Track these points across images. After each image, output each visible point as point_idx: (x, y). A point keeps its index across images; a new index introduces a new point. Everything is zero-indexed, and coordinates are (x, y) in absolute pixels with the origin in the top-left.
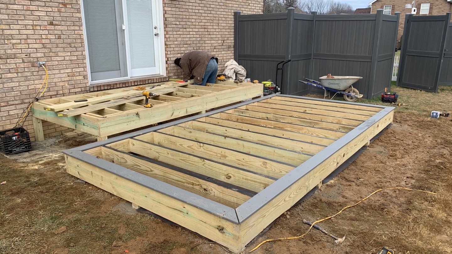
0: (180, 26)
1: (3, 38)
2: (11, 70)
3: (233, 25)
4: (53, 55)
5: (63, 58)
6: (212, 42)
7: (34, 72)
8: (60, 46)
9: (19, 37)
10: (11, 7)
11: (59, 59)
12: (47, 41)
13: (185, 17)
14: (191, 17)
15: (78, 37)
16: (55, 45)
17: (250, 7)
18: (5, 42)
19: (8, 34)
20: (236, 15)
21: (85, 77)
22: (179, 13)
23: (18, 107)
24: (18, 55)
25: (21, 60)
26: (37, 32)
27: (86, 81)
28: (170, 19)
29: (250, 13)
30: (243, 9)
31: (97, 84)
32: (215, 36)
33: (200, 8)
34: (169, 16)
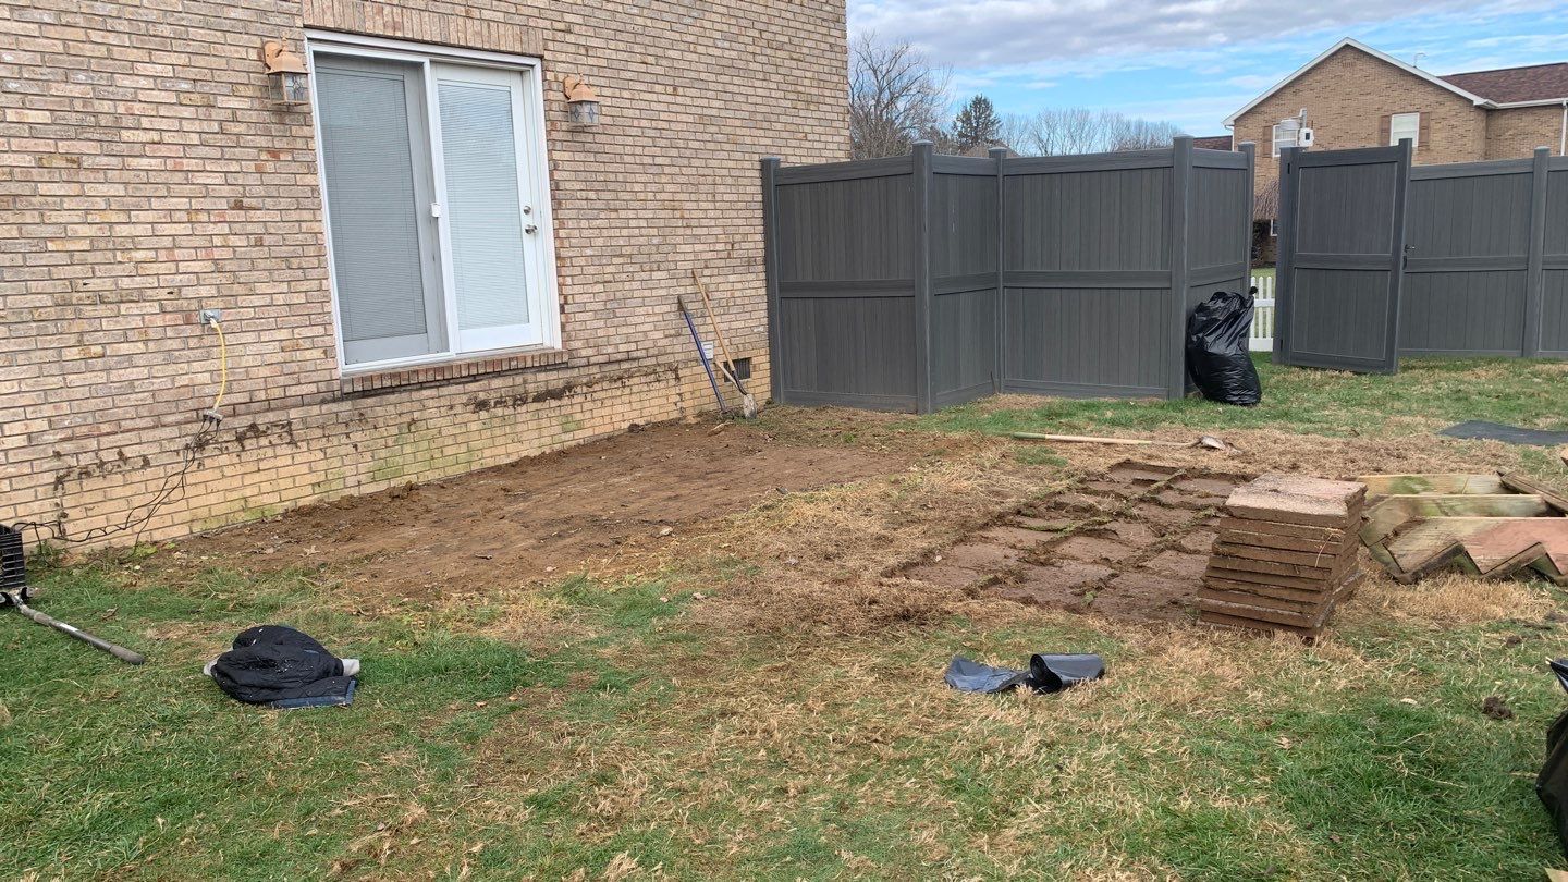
0: (599, 205)
1: (110, 246)
2: (130, 333)
3: (760, 198)
4: (241, 293)
5: (267, 300)
6: (698, 247)
7: (189, 340)
8: (262, 266)
9: (154, 242)
10: (134, 162)
11: (256, 301)
12: (227, 253)
13: (612, 177)
14: (630, 178)
15: (310, 239)
16: (246, 265)
17: (808, 144)
18: (115, 256)
19: (124, 235)
20: (767, 167)
21: (328, 352)
22: (595, 167)
23: (146, 435)
24: (150, 292)
25: (158, 307)
26: (199, 229)
27: (330, 364)
28: (568, 185)
29: (810, 161)
30: (789, 151)
31: (363, 372)
32: (705, 231)
33: (657, 151)
34: (565, 175)
